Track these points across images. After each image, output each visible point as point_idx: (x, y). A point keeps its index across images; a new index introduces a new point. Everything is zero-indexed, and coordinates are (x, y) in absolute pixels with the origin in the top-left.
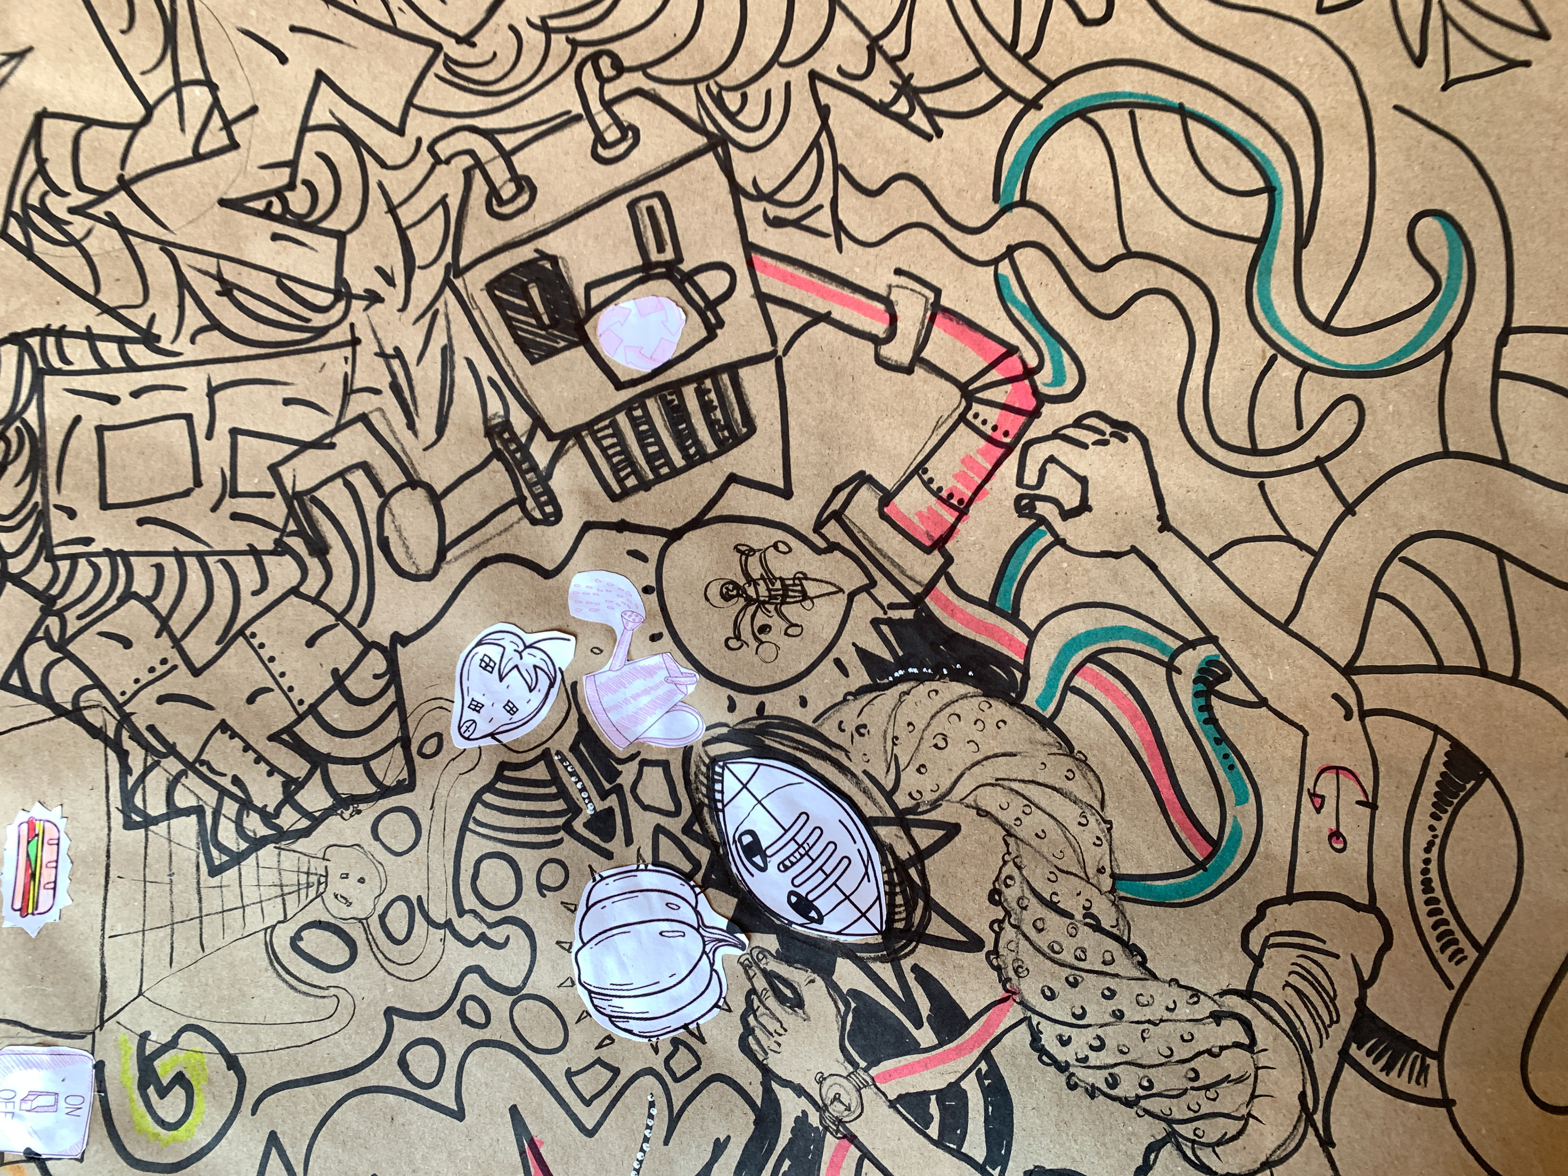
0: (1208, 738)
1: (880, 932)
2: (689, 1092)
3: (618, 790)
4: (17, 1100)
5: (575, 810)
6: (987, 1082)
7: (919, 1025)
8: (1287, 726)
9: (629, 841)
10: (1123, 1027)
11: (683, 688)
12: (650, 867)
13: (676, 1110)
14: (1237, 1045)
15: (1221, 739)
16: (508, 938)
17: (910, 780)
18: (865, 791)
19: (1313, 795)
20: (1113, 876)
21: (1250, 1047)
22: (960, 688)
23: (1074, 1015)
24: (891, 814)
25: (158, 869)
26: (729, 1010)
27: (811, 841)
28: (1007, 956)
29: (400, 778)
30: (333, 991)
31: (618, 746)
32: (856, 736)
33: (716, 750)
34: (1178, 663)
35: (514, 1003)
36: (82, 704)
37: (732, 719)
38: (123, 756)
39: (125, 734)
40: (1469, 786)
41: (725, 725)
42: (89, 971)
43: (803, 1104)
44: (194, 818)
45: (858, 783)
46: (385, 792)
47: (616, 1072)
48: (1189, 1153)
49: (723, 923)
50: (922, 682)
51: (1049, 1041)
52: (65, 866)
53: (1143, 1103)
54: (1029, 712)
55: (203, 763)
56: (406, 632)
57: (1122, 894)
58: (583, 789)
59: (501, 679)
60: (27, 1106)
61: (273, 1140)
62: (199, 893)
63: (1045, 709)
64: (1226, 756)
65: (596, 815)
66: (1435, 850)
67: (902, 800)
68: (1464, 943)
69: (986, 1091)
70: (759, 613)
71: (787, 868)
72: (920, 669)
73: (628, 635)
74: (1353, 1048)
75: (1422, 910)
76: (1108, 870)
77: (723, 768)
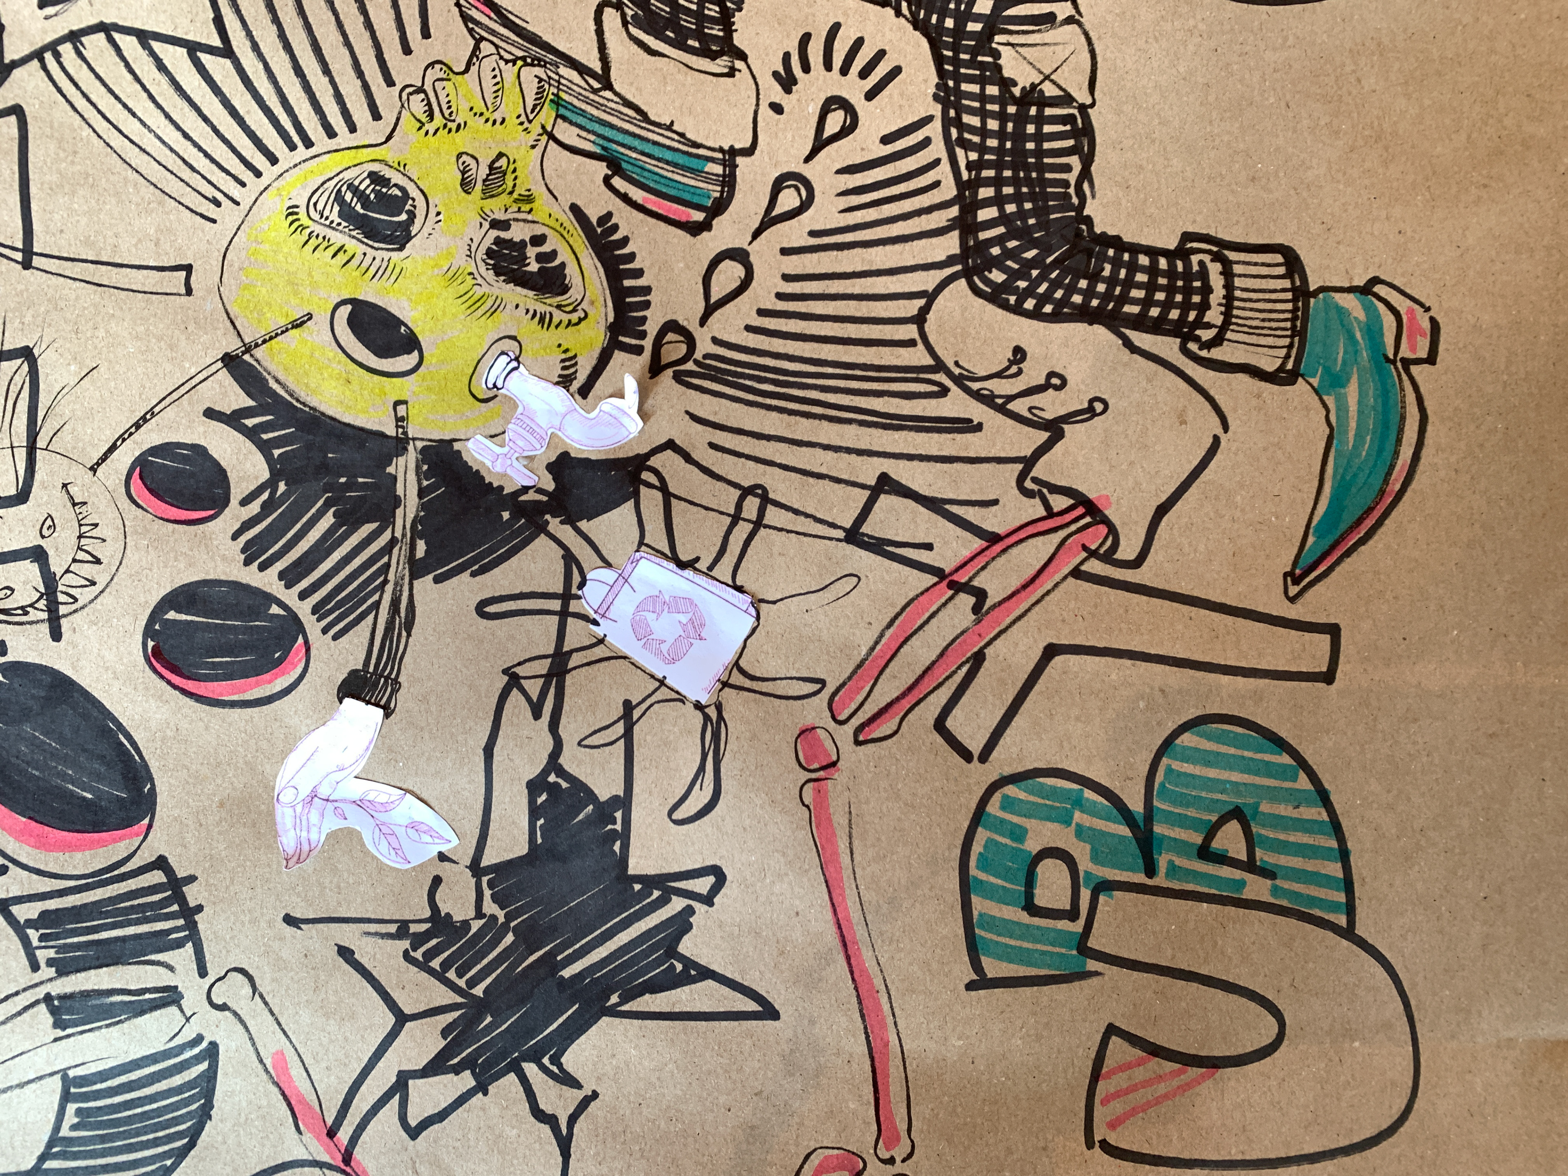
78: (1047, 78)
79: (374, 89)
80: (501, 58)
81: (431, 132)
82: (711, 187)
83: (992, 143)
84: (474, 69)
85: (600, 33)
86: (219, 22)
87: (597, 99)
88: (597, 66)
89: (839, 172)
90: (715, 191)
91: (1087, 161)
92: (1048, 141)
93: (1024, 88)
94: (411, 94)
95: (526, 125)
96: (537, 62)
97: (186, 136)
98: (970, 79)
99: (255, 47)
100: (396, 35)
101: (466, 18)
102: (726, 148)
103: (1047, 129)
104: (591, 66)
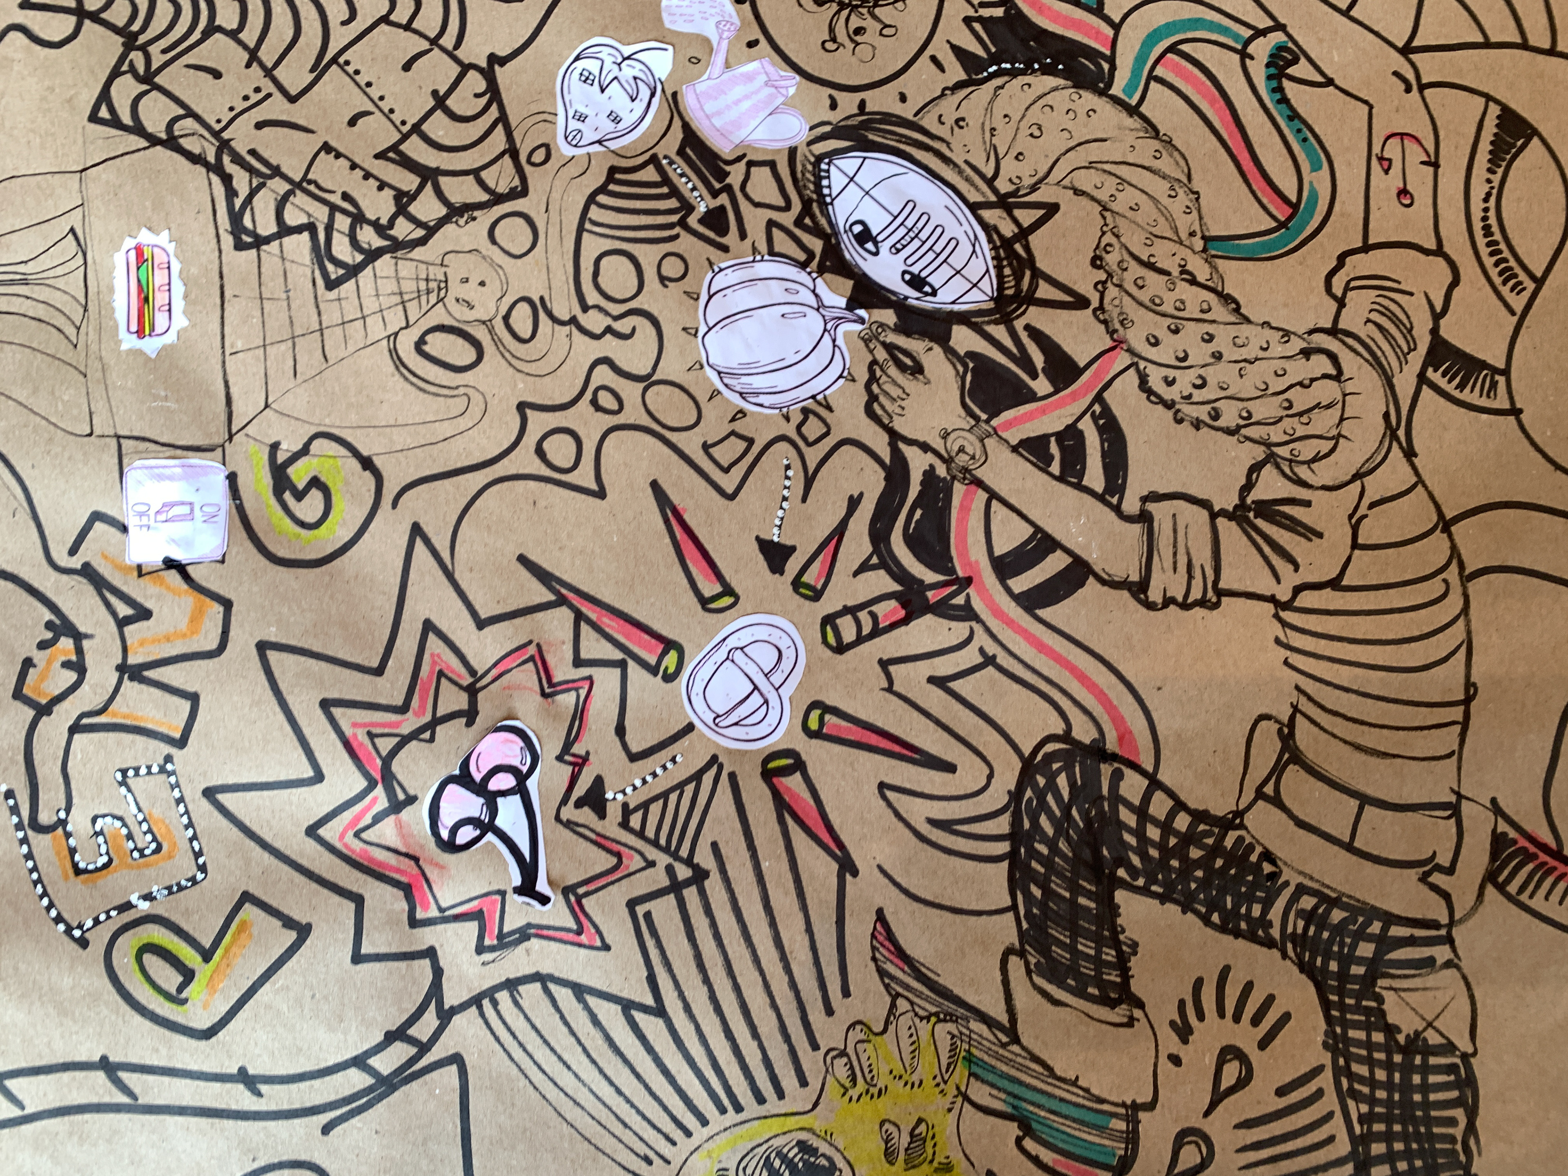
0: (1281, 115)
1: (992, 299)
2: (821, 455)
3: (728, 189)
4: (152, 513)
5: (688, 208)
6: (1101, 422)
7: (1034, 376)
8: (1353, 101)
9: (743, 235)
10: (1222, 365)
11: (783, 91)
12: (766, 257)
13: (810, 472)
14: (1325, 376)
15: (1294, 116)
16: (634, 329)
17: (1009, 168)
18: (967, 179)
19: (1381, 159)
20: (1203, 237)
21: (1338, 377)
22: (1051, 81)
23: (1177, 358)
24: (993, 198)
25: (273, 286)
26: (853, 380)
27: (920, 225)
28: (1113, 313)
29: (513, 185)
30: (462, 390)
31: (724, 148)
32: (956, 129)
33: (820, 148)
34: (1251, 49)
35: (645, 390)
36: (176, 133)
37: (835, 117)
38: (227, 179)
39: (226, 159)
40: (1519, 143)
41: (828, 123)
42: (212, 388)
43: (930, 458)
44: (306, 235)
45: (960, 172)
46: (498, 199)
47: (751, 442)
48: (1287, 470)
49: (842, 302)
50: (1015, 77)
51: (1155, 381)
52: (178, 288)
53: (1243, 431)
54: (1116, 100)
55: (310, 182)
56: (503, 53)
57: (1213, 252)
58: (694, 189)
59: (603, 91)
60: (163, 517)
61: (416, 530)
62: (318, 307)
63: (1131, 97)
64: (1299, 131)
65: (709, 212)
66: (1493, 200)
67: (1003, 185)
68: (1522, 276)
69: (1101, 430)
70: (853, 16)
71: (898, 251)
72: (1013, 64)
73: (725, 44)
74: (1430, 373)
75: (1484, 251)
76: (1199, 235)
77: (829, 164)
78: (1430, 1025)
79: (800, 1054)
80: (916, 1015)
81: (855, 1098)
82: (1115, 1144)
83: (1381, 1094)
84: (891, 1028)
85: (1006, 983)
86: (652, 980)
87: (1006, 1054)
88: (1004, 1019)
89: (1237, 1126)
90: (1120, 1149)
91: (1472, 1113)
92: (1434, 1091)
93: (1408, 1036)
94: (834, 1058)
95: (942, 1086)
96: (950, 1017)
97: (619, 1092)
98: (1356, 1025)
99: (687, 1008)
100: (818, 995)
101: (882, 973)
102: (1129, 1102)
103: (1433, 1079)
104: (999, 1018)
